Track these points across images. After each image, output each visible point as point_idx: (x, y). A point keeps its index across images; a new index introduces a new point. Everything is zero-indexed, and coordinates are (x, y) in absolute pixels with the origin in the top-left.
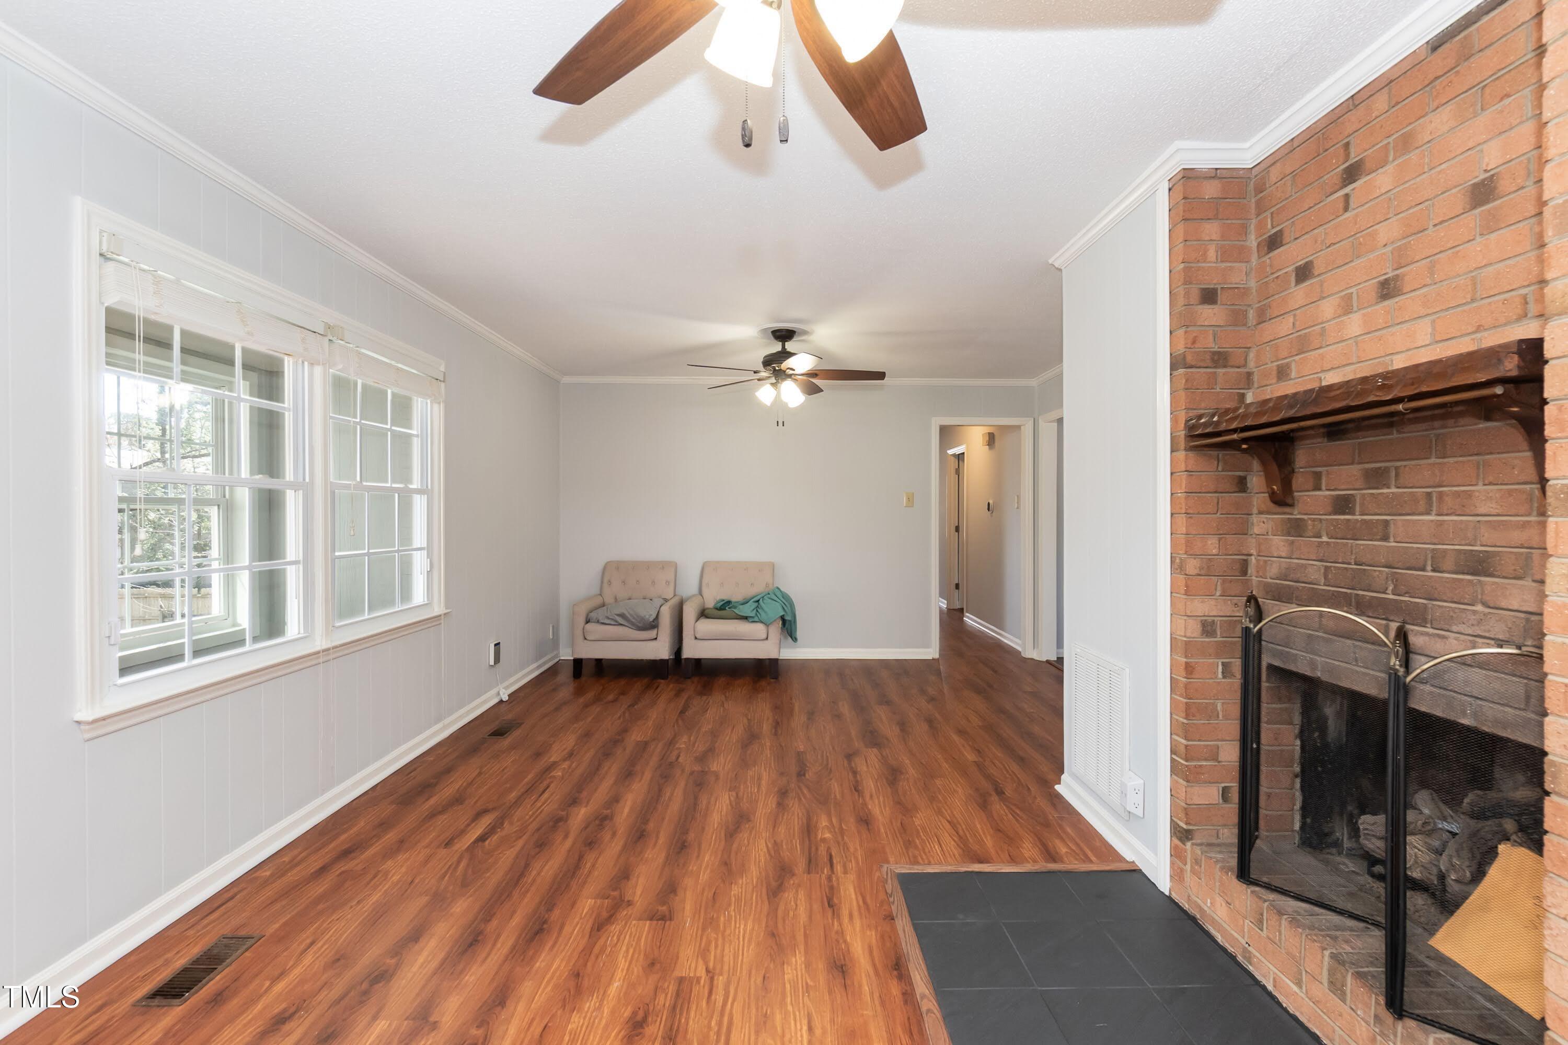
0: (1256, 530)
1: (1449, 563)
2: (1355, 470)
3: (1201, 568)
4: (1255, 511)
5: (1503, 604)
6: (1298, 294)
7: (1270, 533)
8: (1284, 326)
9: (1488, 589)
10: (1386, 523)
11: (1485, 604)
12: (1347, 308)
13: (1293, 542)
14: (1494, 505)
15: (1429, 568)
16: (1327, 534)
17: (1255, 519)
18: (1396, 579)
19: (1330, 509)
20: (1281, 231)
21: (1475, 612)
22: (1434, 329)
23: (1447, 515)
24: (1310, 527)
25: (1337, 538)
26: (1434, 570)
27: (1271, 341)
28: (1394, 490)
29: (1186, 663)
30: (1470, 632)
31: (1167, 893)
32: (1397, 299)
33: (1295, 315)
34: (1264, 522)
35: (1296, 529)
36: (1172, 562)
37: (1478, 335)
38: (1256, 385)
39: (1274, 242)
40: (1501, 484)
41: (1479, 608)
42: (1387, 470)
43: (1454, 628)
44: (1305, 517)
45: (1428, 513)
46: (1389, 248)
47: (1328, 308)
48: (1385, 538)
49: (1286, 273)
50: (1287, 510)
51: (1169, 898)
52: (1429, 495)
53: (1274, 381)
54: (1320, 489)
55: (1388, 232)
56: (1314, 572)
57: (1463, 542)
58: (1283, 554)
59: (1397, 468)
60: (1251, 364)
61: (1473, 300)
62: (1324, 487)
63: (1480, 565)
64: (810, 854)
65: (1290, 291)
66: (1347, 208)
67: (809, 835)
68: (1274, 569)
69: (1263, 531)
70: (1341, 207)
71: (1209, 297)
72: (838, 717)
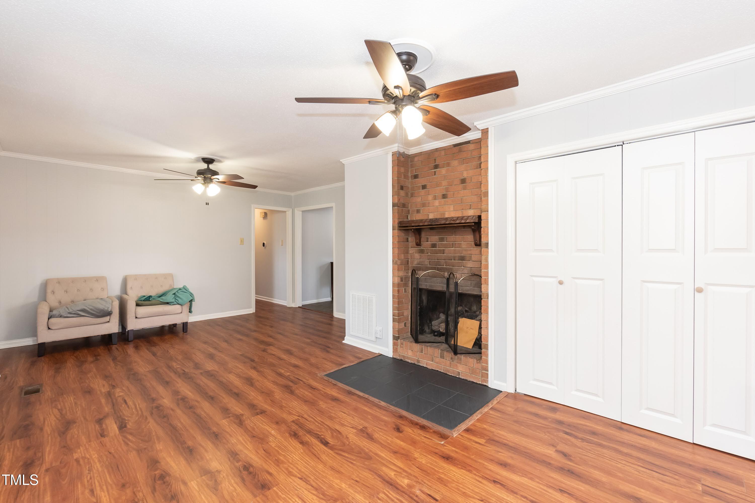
0: (410, 252)
1: (457, 258)
2: (437, 237)
3: (400, 263)
4: (410, 247)
5: (467, 266)
6: (423, 192)
7: (414, 253)
8: (419, 200)
9: (464, 263)
10: (444, 250)
11: (464, 266)
12: (435, 198)
13: (421, 255)
14: (465, 246)
15: (453, 260)
16: (430, 253)
17: (410, 249)
18: (446, 262)
19: (431, 247)
20: (418, 174)
21: (461, 269)
22: (454, 208)
23: (457, 248)
24: (425, 251)
25: (432, 254)
26: (454, 260)
27: (415, 202)
28: (445, 242)
29: (398, 290)
30: (461, 273)
31: (392, 357)
32: (446, 199)
33: (421, 197)
34: (412, 250)
35: (422, 252)
36: (393, 261)
37: (462, 210)
38: (410, 213)
39: (416, 177)
40: (467, 242)
41: (462, 267)
42: (444, 238)
43: (458, 272)
44: (424, 249)
45: (453, 248)
46: (444, 187)
47: (430, 197)
48: (444, 253)
49: (419, 186)
50: (419, 247)
52: (453, 244)
53: (416, 213)
54: (428, 242)
55: (444, 183)
56: (427, 262)
57: (460, 254)
58: (418, 258)
59: (446, 237)
60: (409, 208)
61: (461, 203)
63: (462, 258)
64: (289, 380)
65: (420, 191)
66: (435, 175)
67: (282, 376)
68: (416, 262)
69: (412, 252)
70: (434, 173)
71: (402, 188)
72: (240, 340)
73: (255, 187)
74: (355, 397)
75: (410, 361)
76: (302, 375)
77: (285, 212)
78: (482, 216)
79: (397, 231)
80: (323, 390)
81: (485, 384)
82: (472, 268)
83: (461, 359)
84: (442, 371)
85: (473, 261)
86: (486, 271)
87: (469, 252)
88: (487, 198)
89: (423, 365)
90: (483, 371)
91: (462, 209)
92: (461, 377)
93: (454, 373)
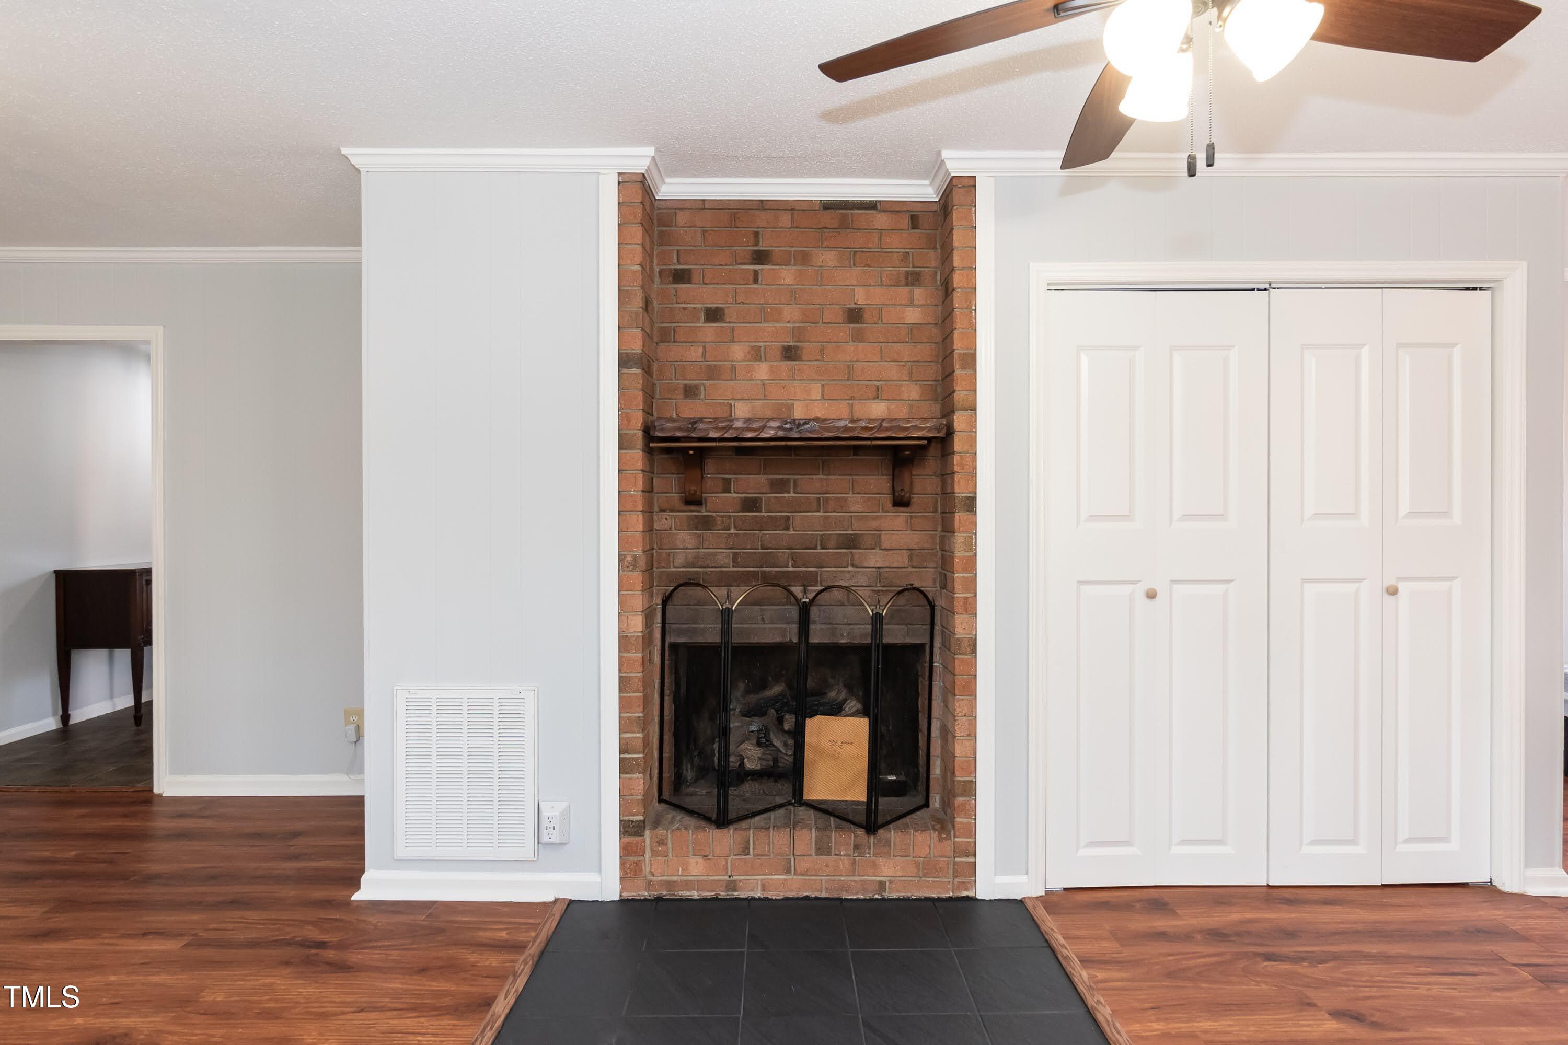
0: (656, 526)
1: (832, 543)
2: (762, 479)
3: (646, 563)
4: (656, 508)
5: (866, 565)
6: (709, 331)
7: (673, 529)
8: (693, 353)
9: (856, 556)
10: (788, 518)
11: (853, 566)
12: (757, 355)
13: (699, 535)
14: (859, 506)
15: (819, 547)
16: (735, 528)
17: (656, 516)
18: (794, 557)
19: (738, 508)
20: (688, 270)
21: (849, 572)
22: (823, 390)
23: (831, 512)
24: (719, 523)
25: (745, 530)
26: (823, 548)
27: (677, 361)
28: (792, 495)
31: (617, 899)
32: (797, 363)
33: (704, 347)
34: (666, 519)
35: (703, 524)
36: (621, 559)
37: (851, 402)
39: (681, 277)
40: (864, 494)
41: (850, 569)
42: (788, 480)
44: (714, 514)
45: (818, 511)
46: (791, 325)
47: (738, 352)
48: (787, 529)
49: (695, 308)
50: (693, 508)
51: (623, 901)
52: (819, 499)
53: (682, 396)
54: (730, 492)
55: (791, 313)
56: (723, 558)
57: (842, 529)
58: (690, 546)
59: (795, 480)
60: (656, 377)
61: (848, 380)
62: (732, 491)
63: (851, 543)
65: (699, 325)
66: (756, 281)
68: (680, 559)
69: (666, 527)
70: (751, 278)
71: (647, 305)
75: (695, 895)
78: (956, 420)
81: (965, 894)
82: (881, 570)
83: (888, 842)
84: (824, 895)
85: (886, 549)
86: (967, 578)
87: (874, 524)
88: (969, 372)
89: (751, 894)
90: (957, 859)
91: (852, 398)
92: (887, 895)
93: (865, 890)
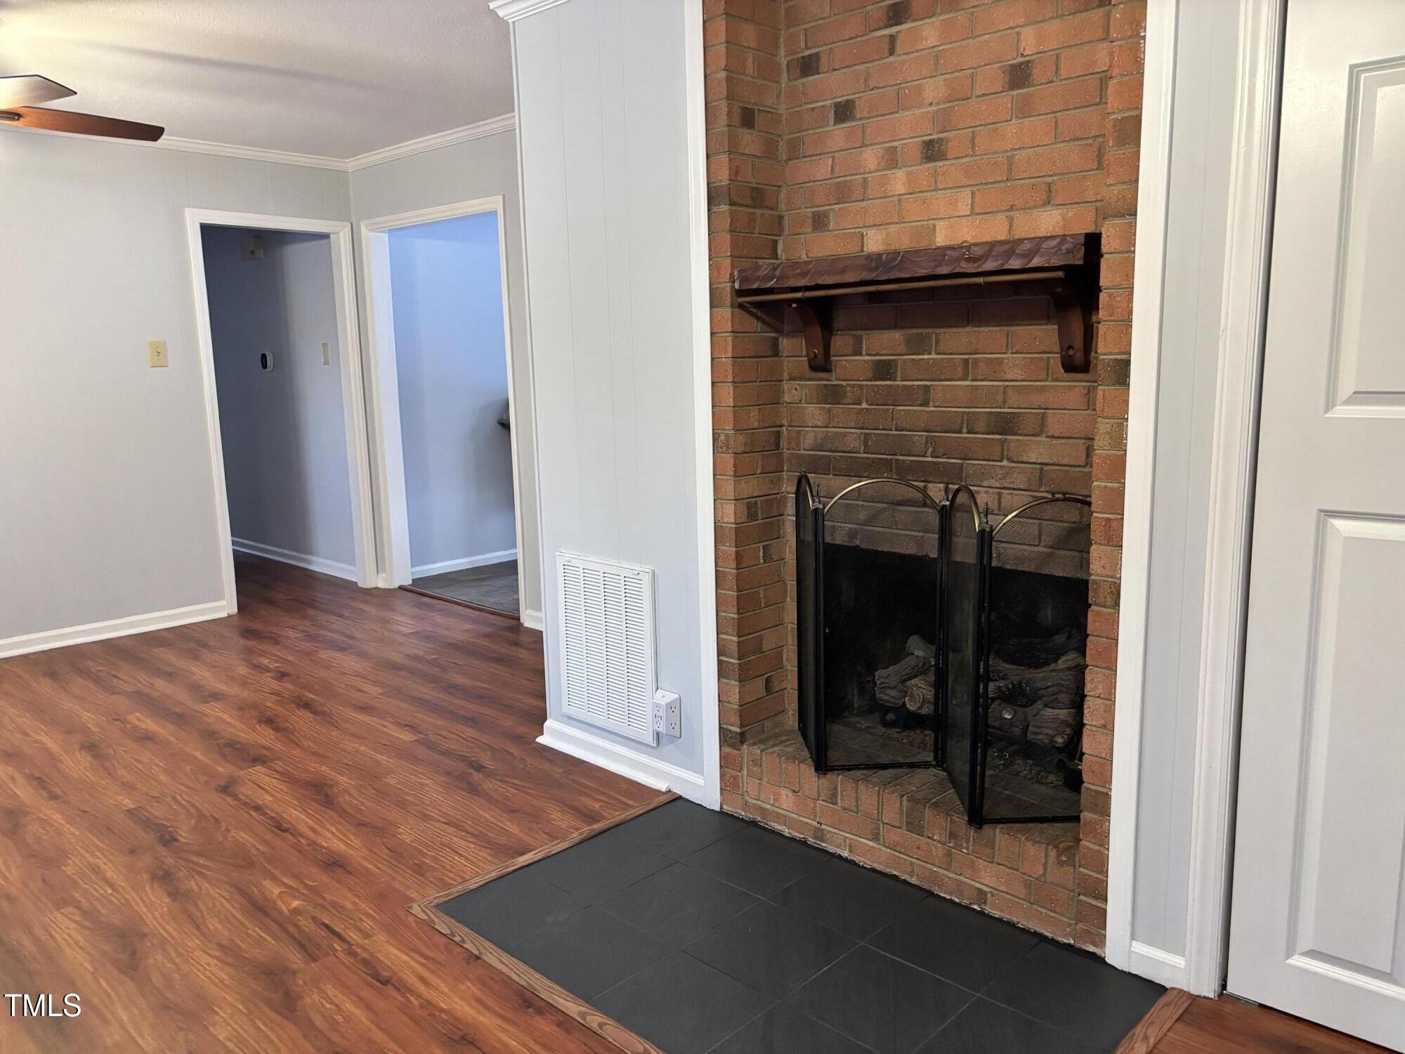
0: (787, 398)
1: (981, 424)
2: (897, 336)
3: (746, 444)
4: (786, 376)
5: (1024, 459)
6: (837, 135)
7: (803, 401)
8: (821, 170)
9: (1013, 445)
10: (927, 388)
11: (1010, 460)
12: (891, 160)
13: (830, 410)
14: (1019, 372)
15: (965, 430)
16: (867, 401)
17: (786, 385)
18: (933, 443)
19: (871, 375)
20: (817, 55)
21: (1001, 467)
22: (973, 201)
23: (981, 380)
24: (849, 394)
25: (877, 405)
26: (969, 432)
27: (805, 182)
28: (933, 356)
29: (737, 552)
30: (998, 485)
31: (717, 808)
32: (940, 164)
33: (833, 158)
34: (796, 389)
35: (832, 396)
36: (715, 440)
37: (1012, 213)
38: (786, 232)
39: (809, 66)
40: (1026, 353)
41: (1005, 463)
42: (927, 336)
43: (985, 483)
44: (844, 383)
45: (965, 379)
46: (934, 108)
47: (870, 158)
48: (926, 404)
49: (823, 106)
50: (822, 375)
51: (722, 813)
52: (966, 361)
53: (809, 230)
54: (861, 354)
55: (934, 89)
56: (853, 438)
57: (994, 406)
58: (819, 423)
59: (937, 335)
60: (783, 206)
61: (1008, 179)
62: (864, 353)
63: (1005, 425)
64: (292, 936)
65: (828, 129)
66: (892, 52)
67: (267, 914)
68: (808, 439)
69: (796, 399)
70: (886, 47)
71: (748, 118)
72: (146, 738)
73: (153, 133)
74: (545, 1026)
75: (786, 832)
76: (349, 906)
77: (326, 236)
78: (1104, 236)
79: (729, 310)
80: (422, 988)
81: (1091, 949)
82: (1046, 468)
83: (991, 844)
84: (913, 881)
85: (1053, 437)
86: (1112, 489)
87: (1037, 399)
88: (1128, 149)
89: (839, 851)
90: (1082, 897)
91: (1012, 208)
92: (988, 909)
93: (960, 894)
